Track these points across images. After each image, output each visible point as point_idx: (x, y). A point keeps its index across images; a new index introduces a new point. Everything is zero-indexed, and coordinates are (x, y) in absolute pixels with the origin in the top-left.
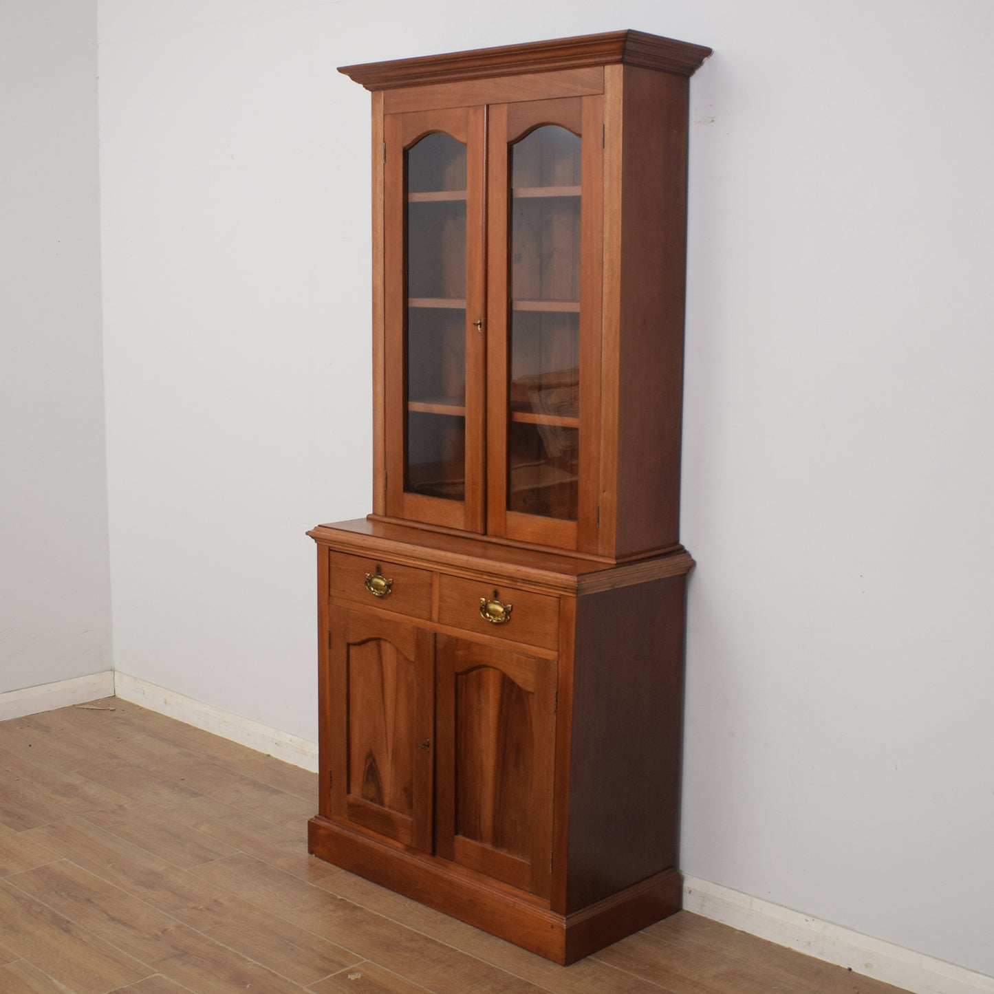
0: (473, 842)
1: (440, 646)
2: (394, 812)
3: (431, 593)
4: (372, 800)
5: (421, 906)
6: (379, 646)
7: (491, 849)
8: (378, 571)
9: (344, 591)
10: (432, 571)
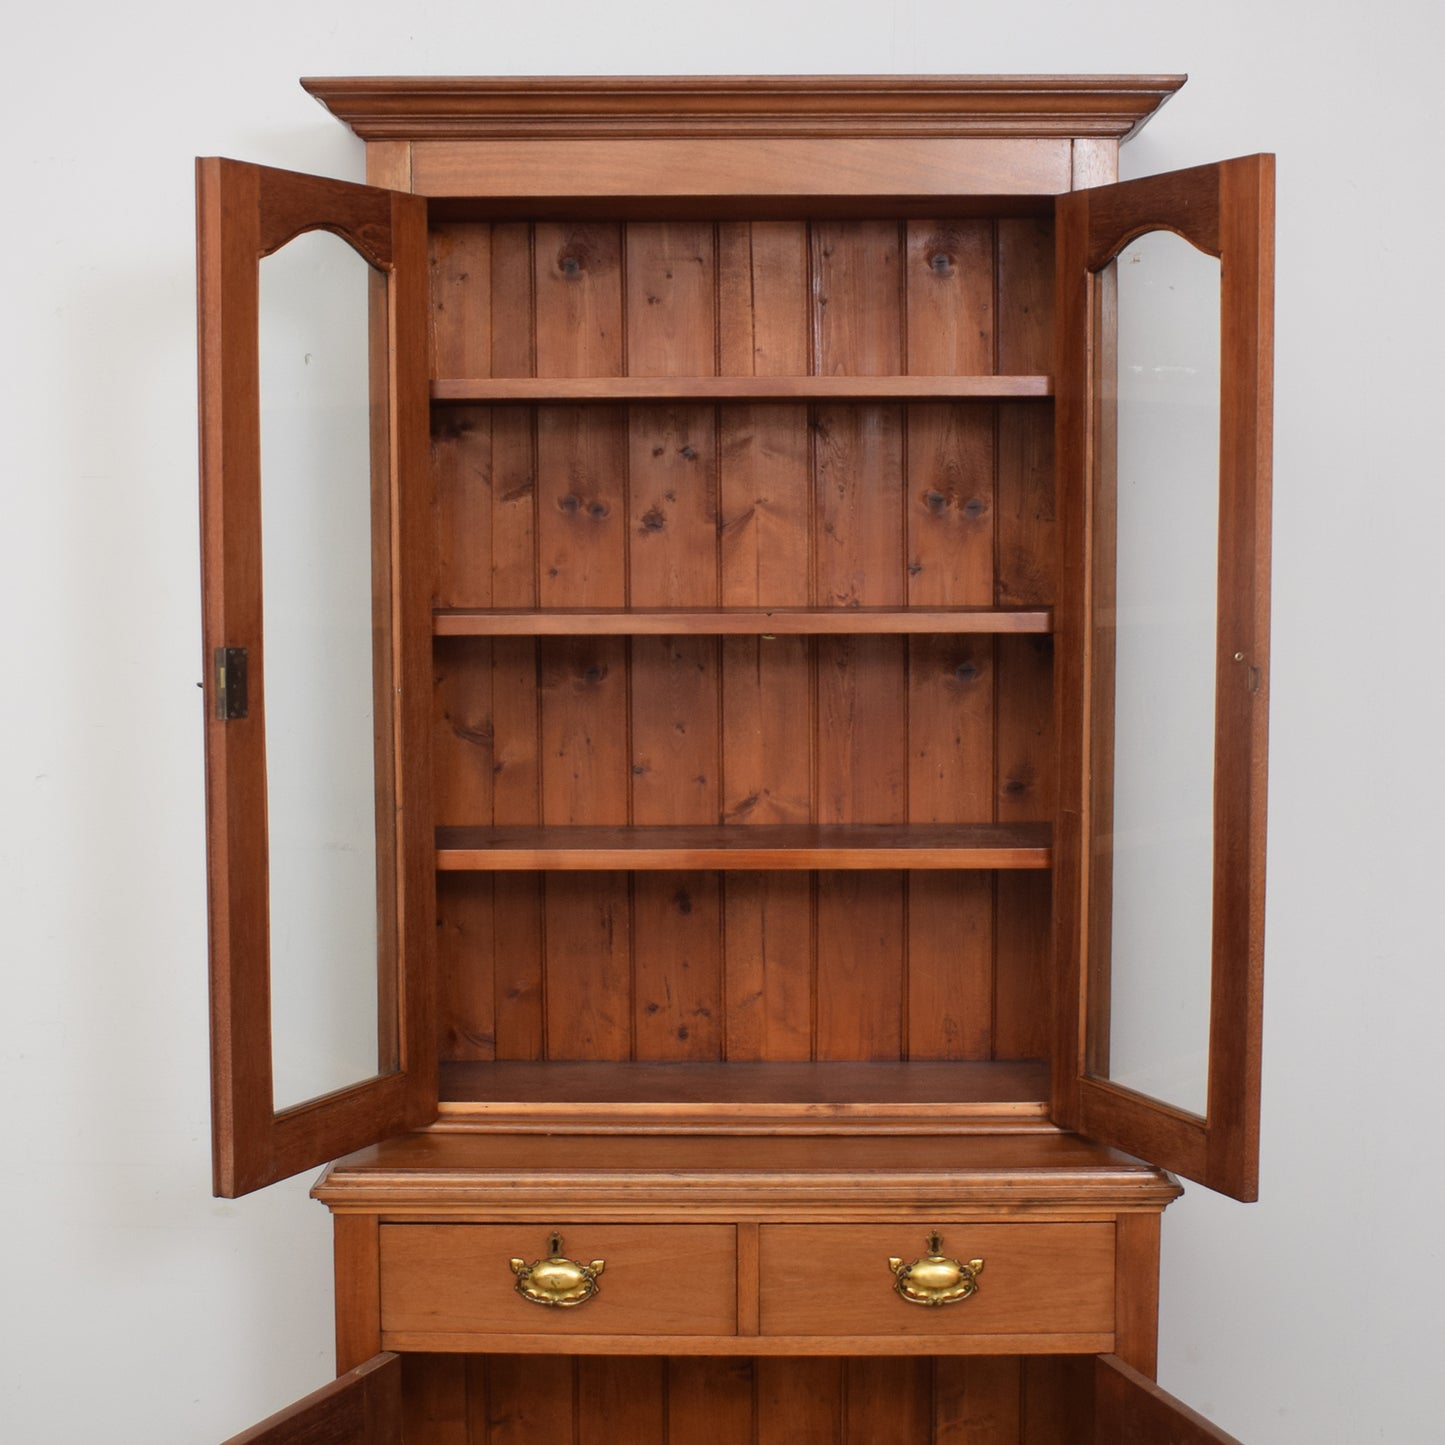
3: (732, 1272)
8: (555, 1249)
9: (433, 1313)
10: (734, 1223)
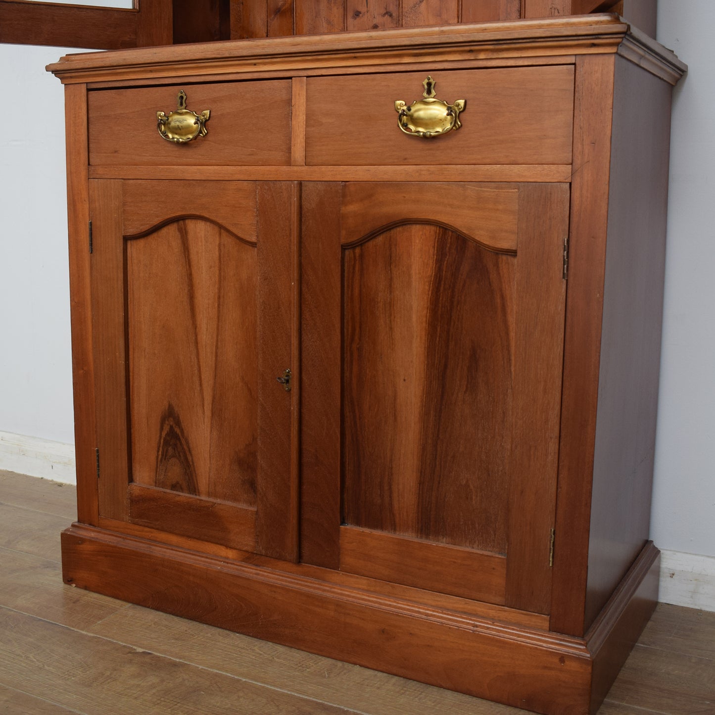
0: (377, 533)
1: (310, 204)
2: (219, 501)
3: (289, 116)
4: (174, 487)
5: (281, 649)
6: (184, 234)
7: (416, 540)
9: (116, 152)
10: (290, 78)
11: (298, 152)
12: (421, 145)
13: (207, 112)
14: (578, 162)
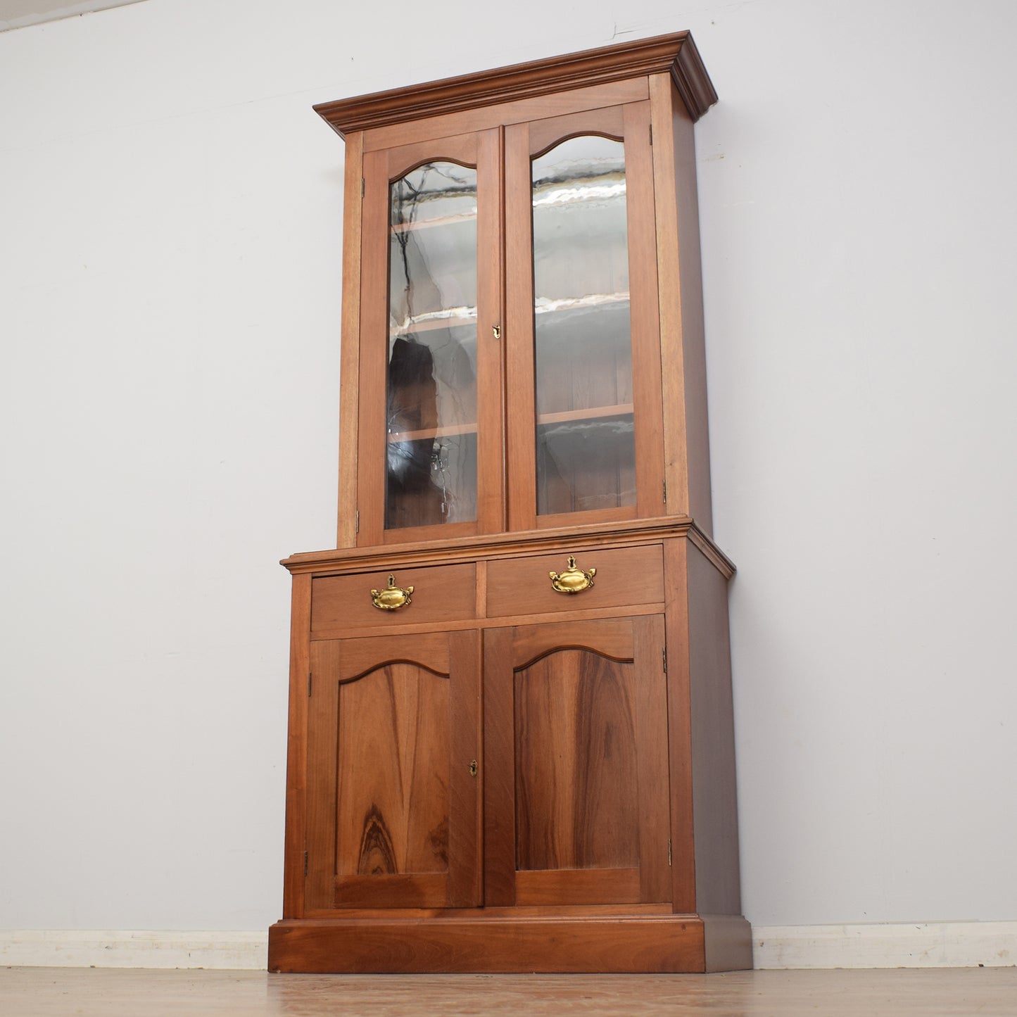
0: (544, 871)
1: (490, 643)
2: (415, 873)
3: (474, 587)
4: (375, 871)
7: (573, 870)
8: (391, 584)
9: (335, 620)
10: (475, 562)
11: (481, 608)
12: (567, 598)
13: (412, 588)
14: (668, 601)
